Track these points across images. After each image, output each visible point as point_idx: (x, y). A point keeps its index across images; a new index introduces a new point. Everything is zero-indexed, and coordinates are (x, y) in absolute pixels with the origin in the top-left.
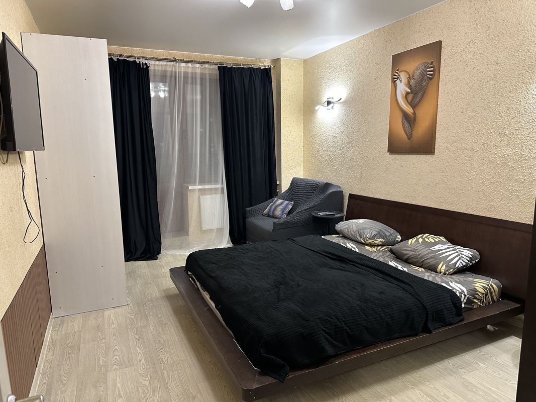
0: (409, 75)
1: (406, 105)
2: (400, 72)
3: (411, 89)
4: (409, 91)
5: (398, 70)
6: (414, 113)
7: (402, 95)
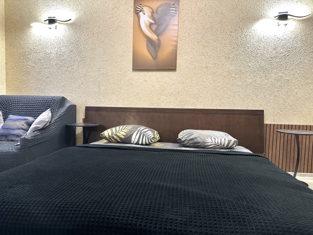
0: (152, 9)
1: (150, 32)
2: (143, 6)
3: (155, 21)
4: (153, 22)
5: (141, 5)
6: (159, 40)
7: (146, 25)
